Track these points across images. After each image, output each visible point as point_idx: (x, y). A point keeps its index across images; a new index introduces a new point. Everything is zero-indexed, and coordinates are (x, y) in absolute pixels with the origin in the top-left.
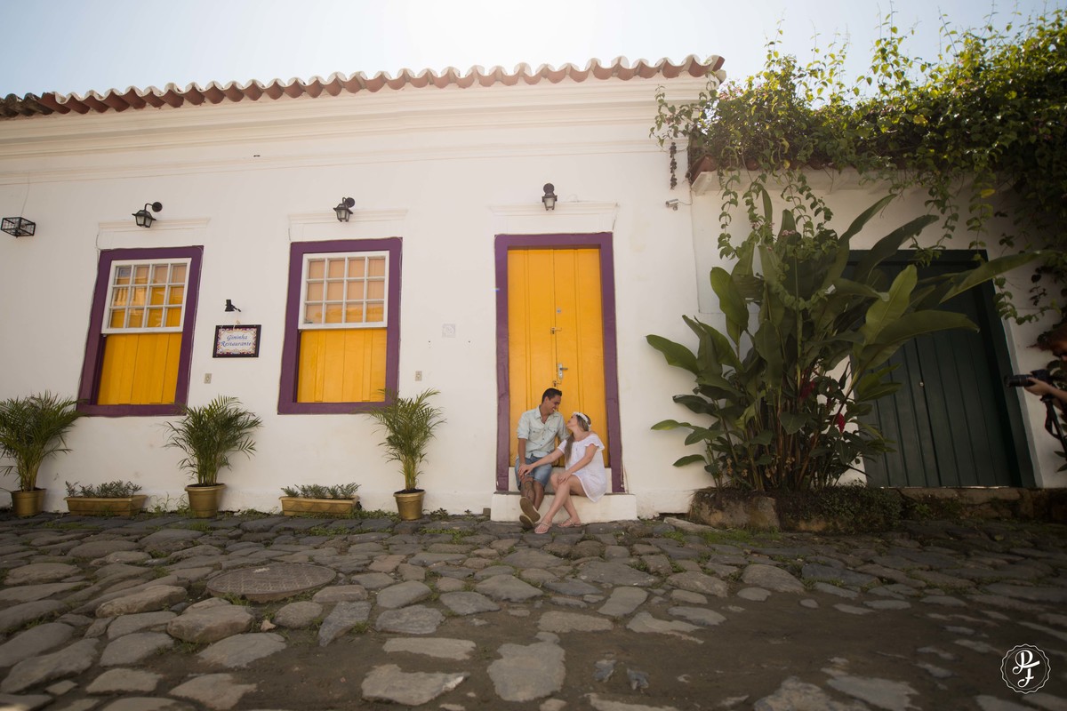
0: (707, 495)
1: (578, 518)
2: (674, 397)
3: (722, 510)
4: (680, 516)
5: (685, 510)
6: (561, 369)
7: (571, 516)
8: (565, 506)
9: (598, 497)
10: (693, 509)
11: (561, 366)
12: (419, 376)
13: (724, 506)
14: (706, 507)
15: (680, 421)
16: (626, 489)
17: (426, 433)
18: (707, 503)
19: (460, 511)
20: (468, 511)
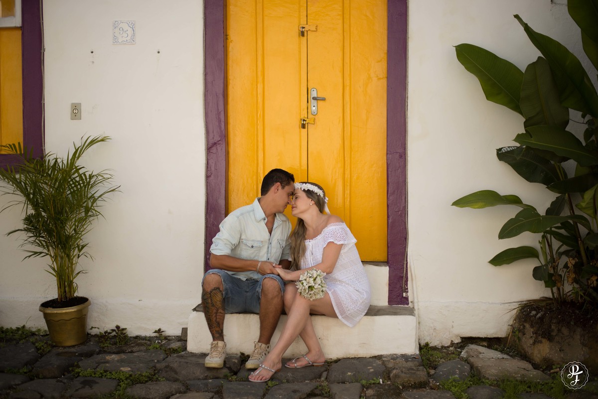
0: (534, 313)
1: (321, 352)
2: (499, 150)
3: (550, 339)
4: (491, 342)
5: (502, 334)
6: (314, 98)
7: (310, 351)
8: (302, 334)
9: (357, 319)
10: (513, 332)
11: (314, 94)
12: (76, 112)
13: (554, 334)
14: (529, 330)
15: (503, 191)
16: (410, 300)
17: (87, 210)
18: (532, 326)
19: (147, 330)
20: (159, 331)
